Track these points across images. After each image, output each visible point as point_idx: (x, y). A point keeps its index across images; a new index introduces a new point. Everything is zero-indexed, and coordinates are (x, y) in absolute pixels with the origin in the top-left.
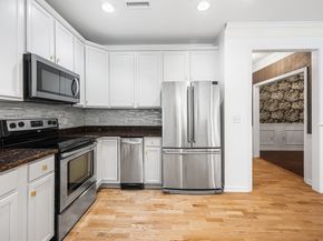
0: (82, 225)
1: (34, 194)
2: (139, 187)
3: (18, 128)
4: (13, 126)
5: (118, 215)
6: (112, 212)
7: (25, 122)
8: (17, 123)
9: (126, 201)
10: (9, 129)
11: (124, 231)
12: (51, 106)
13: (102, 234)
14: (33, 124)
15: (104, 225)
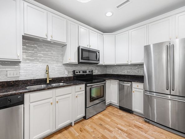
0: (96, 117)
1: (77, 97)
2: (130, 111)
3: (78, 73)
4: (77, 72)
5: (112, 120)
6: (109, 118)
7: (80, 71)
8: (78, 71)
9: (119, 116)
10: (76, 74)
11: (111, 129)
12: (90, 65)
13: (101, 125)
14: (83, 72)
15: (104, 122)
